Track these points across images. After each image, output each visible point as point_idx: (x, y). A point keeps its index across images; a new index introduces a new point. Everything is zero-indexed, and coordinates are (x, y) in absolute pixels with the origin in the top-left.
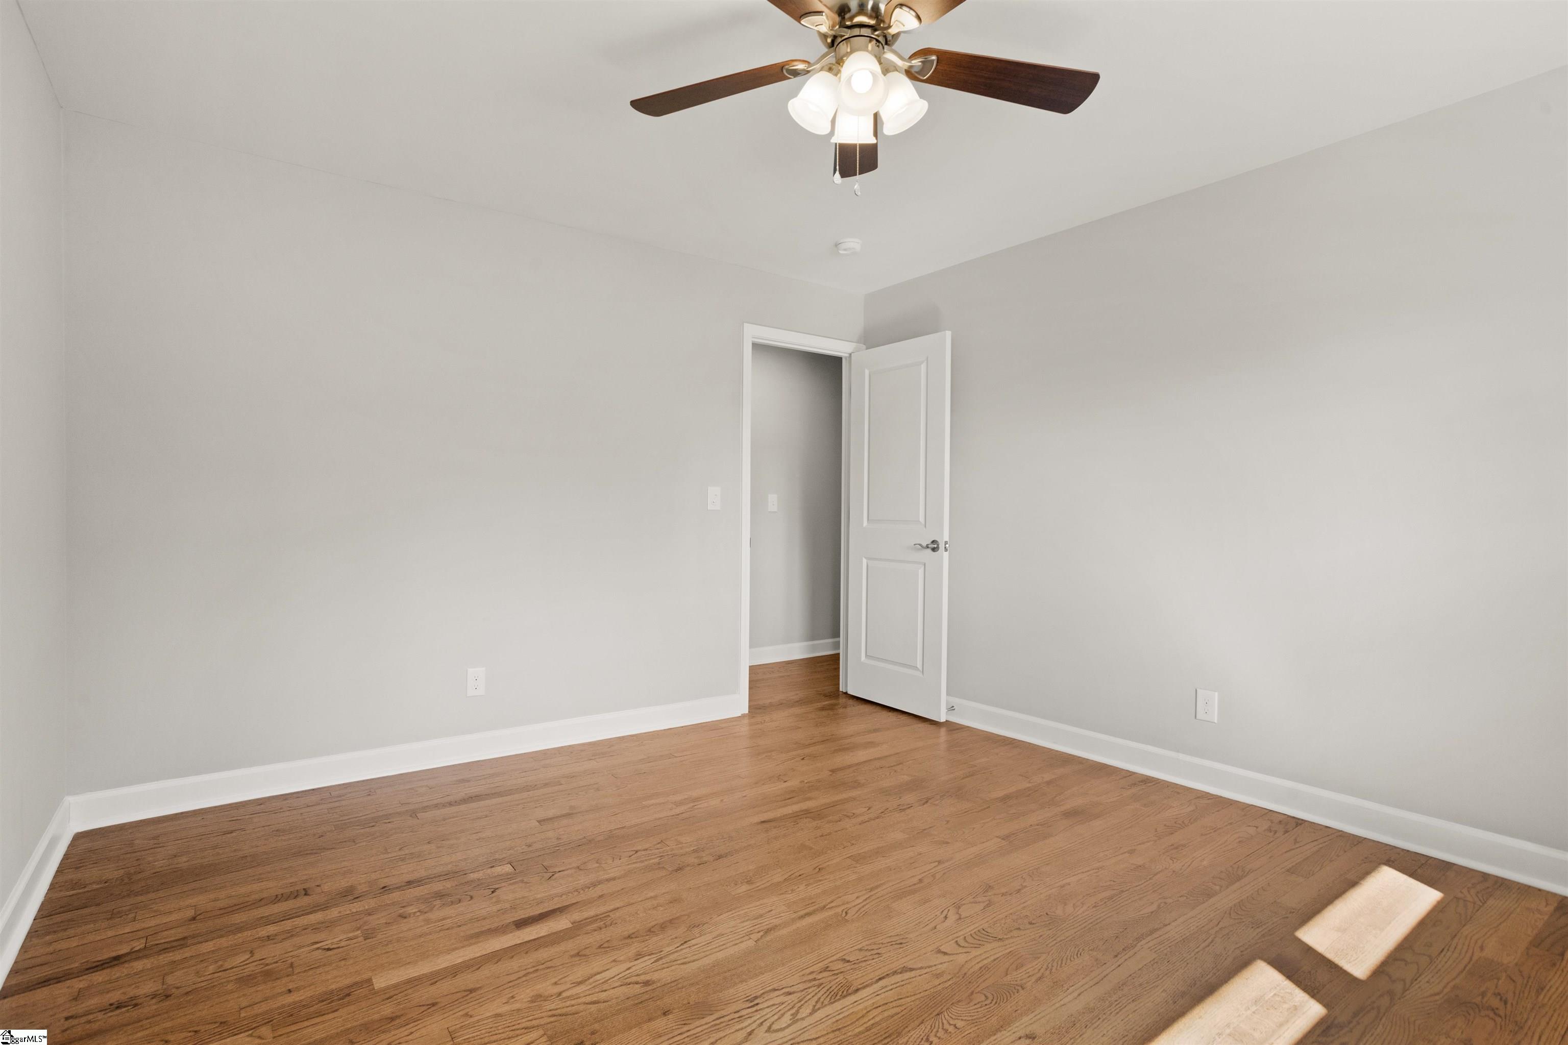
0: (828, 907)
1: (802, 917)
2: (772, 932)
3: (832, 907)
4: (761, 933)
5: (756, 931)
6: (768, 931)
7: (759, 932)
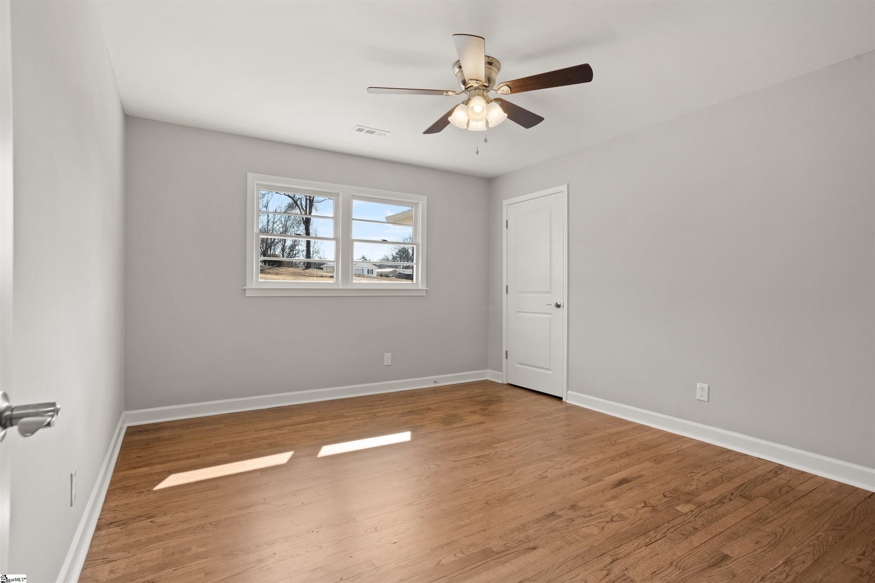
0: (483, 483)
1: (496, 479)
2: (509, 474)
3: (481, 483)
4: (514, 474)
5: (516, 475)
6: (511, 475)
7: (515, 475)
